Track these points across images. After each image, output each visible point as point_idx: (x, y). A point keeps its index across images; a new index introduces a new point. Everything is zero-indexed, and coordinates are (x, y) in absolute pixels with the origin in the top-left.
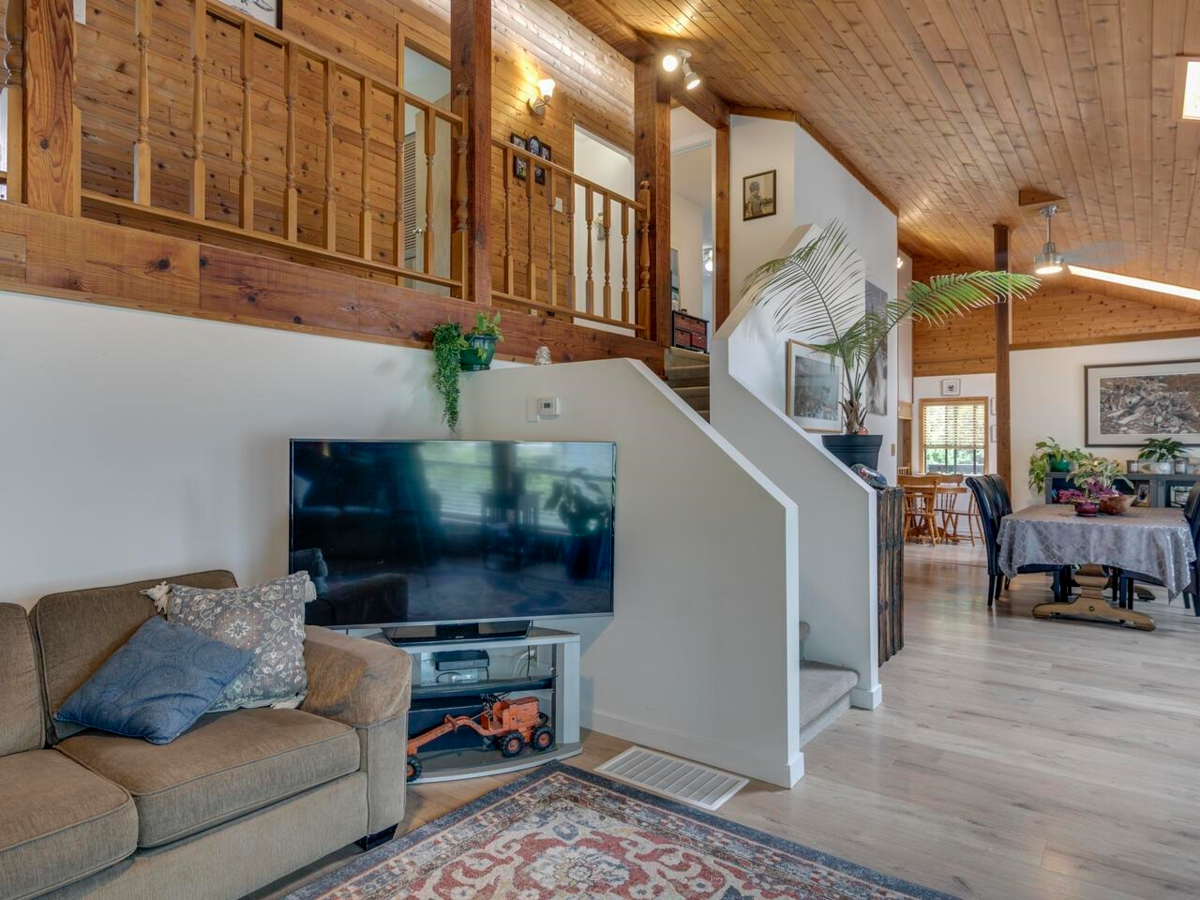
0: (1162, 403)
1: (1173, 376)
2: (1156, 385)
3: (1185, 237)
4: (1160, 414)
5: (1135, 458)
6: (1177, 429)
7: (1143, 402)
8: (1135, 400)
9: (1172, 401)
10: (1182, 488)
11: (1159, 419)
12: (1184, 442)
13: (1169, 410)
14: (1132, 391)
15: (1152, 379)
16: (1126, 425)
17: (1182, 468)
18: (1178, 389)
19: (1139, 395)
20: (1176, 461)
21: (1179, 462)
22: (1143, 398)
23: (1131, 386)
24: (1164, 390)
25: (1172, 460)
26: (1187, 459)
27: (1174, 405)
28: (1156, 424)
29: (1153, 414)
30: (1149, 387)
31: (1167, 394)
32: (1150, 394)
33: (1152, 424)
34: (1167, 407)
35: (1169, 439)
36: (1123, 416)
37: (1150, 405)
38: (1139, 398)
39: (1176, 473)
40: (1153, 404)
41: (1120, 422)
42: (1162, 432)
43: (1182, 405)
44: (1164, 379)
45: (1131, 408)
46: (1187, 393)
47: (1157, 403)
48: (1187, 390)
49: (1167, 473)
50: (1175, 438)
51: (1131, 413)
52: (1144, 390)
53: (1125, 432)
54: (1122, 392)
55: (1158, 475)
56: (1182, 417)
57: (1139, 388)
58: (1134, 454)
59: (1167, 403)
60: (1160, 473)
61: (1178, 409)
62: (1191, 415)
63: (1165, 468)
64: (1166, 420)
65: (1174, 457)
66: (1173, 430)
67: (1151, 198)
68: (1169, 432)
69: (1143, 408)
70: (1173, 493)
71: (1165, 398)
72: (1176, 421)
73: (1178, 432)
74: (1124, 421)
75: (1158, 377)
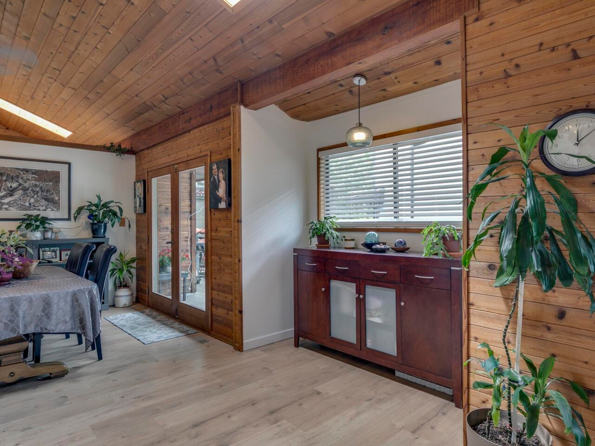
0: (35, 190)
1: (42, 171)
2: (30, 176)
3: (60, 71)
4: (33, 197)
5: (14, 228)
6: (44, 208)
7: (21, 187)
8: (15, 185)
9: (41, 188)
10: (47, 249)
11: (32, 200)
12: (49, 218)
13: (39, 194)
14: (12, 178)
15: (27, 171)
16: (7, 204)
17: (49, 235)
18: (45, 181)
19: (18, 182)
20: (46, 230)
21: (47, 231)
22: (20, 185)
23: (12, 174)
24: (36, 180)
25: (43, 229)
26: (51, 229)
27: (42, 191)
28: (30, 204)
29: (28, 196)
30: (25, 176)
31: (37, 183)
32: (26, 182)
33: (27, 204)
34: (38, 192)
35: (39, 215)
36: (5, 196)
37: (25, 190)
38: (18, 184)
39: (45, 239)
40: (28, 190)
41: (3, 201)
42: (34, 209)
43: (47, 191)
44: (35, 172)
45: (12, 191)
46: (51, 183)
47: (30, 189)
48: (50, 181)
49: (39, 239)
50: (43, 214)
51: (11, 195)
52: (22, 178)
53: (6, 209)
54: (4, 178)
55: (33, 241)
56: (47, 199)
57: (18, 177)
58: (13, 225)
59: (38, 189)
60: (35, 239)
61: (45, 194)
62: (53, 199)
63: (38, 235)
64: (36, 201)
65: (44, 228)
66: (41, 208)
67: (54, 19)
68: (39, 210)
69: (21, 192)
70: (41, 253)
71: (36, 185)
72: (44, 202)
73: (45, 210)
74: (6, 200)
75: (31, 170)
